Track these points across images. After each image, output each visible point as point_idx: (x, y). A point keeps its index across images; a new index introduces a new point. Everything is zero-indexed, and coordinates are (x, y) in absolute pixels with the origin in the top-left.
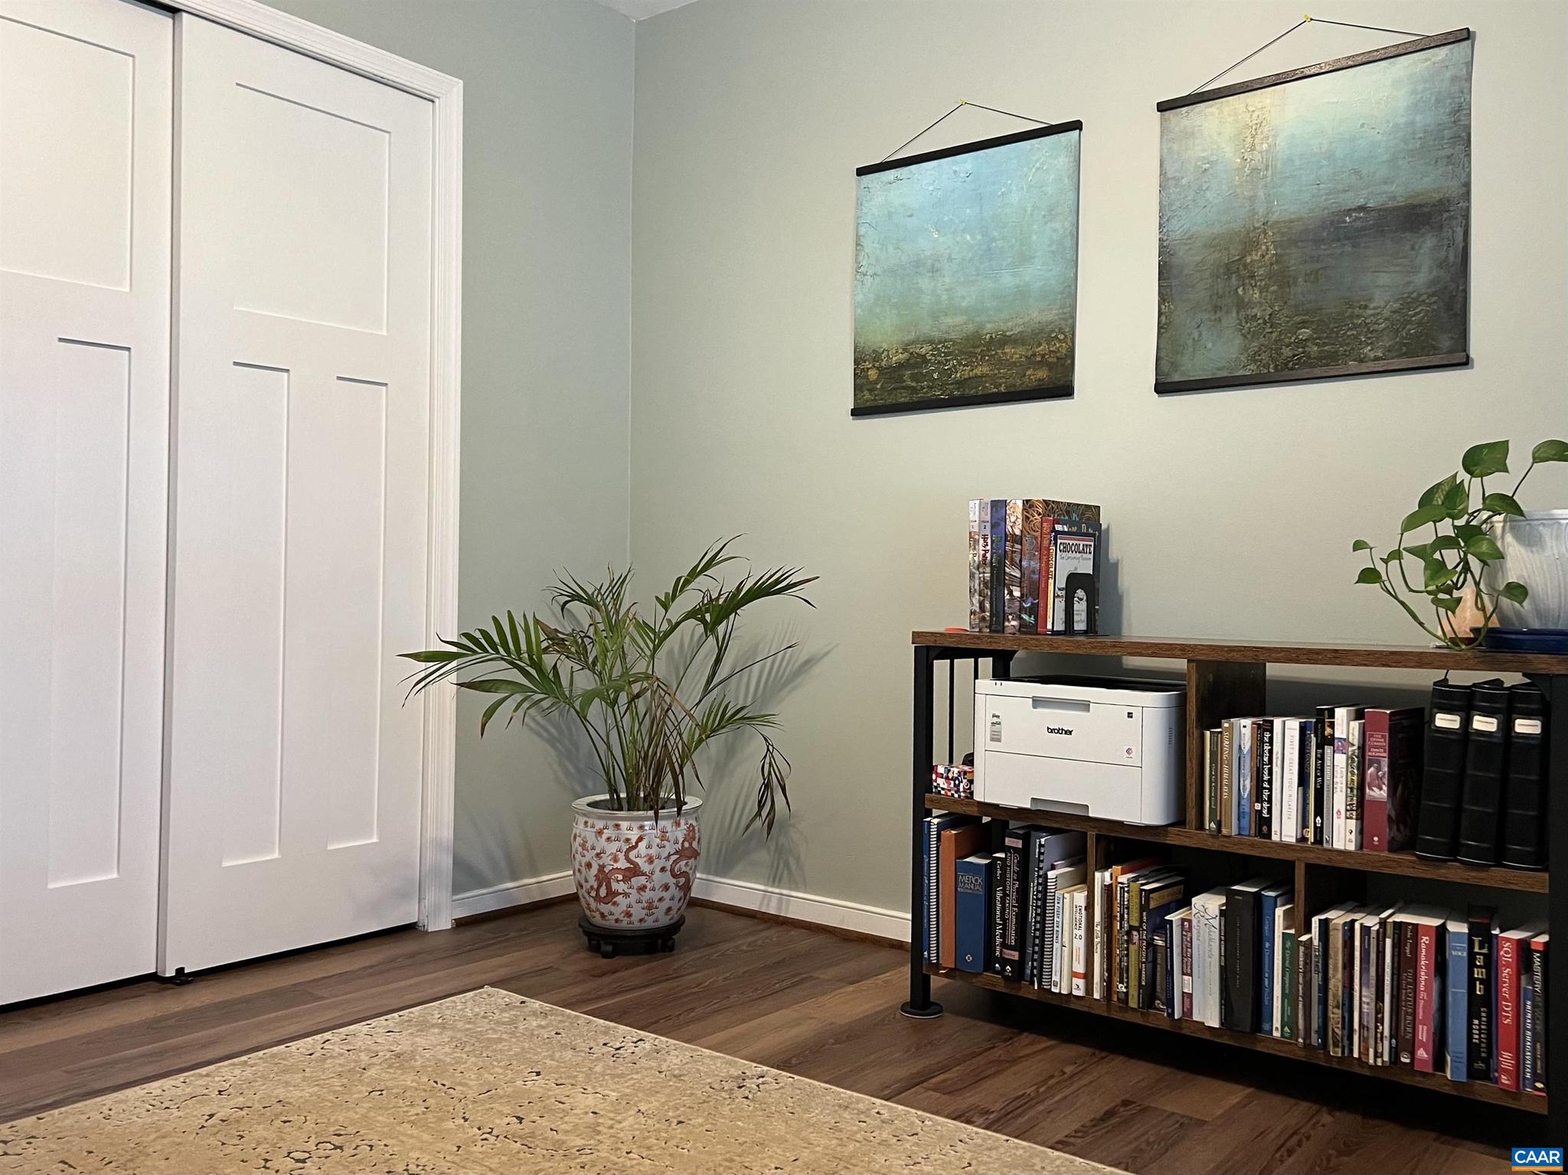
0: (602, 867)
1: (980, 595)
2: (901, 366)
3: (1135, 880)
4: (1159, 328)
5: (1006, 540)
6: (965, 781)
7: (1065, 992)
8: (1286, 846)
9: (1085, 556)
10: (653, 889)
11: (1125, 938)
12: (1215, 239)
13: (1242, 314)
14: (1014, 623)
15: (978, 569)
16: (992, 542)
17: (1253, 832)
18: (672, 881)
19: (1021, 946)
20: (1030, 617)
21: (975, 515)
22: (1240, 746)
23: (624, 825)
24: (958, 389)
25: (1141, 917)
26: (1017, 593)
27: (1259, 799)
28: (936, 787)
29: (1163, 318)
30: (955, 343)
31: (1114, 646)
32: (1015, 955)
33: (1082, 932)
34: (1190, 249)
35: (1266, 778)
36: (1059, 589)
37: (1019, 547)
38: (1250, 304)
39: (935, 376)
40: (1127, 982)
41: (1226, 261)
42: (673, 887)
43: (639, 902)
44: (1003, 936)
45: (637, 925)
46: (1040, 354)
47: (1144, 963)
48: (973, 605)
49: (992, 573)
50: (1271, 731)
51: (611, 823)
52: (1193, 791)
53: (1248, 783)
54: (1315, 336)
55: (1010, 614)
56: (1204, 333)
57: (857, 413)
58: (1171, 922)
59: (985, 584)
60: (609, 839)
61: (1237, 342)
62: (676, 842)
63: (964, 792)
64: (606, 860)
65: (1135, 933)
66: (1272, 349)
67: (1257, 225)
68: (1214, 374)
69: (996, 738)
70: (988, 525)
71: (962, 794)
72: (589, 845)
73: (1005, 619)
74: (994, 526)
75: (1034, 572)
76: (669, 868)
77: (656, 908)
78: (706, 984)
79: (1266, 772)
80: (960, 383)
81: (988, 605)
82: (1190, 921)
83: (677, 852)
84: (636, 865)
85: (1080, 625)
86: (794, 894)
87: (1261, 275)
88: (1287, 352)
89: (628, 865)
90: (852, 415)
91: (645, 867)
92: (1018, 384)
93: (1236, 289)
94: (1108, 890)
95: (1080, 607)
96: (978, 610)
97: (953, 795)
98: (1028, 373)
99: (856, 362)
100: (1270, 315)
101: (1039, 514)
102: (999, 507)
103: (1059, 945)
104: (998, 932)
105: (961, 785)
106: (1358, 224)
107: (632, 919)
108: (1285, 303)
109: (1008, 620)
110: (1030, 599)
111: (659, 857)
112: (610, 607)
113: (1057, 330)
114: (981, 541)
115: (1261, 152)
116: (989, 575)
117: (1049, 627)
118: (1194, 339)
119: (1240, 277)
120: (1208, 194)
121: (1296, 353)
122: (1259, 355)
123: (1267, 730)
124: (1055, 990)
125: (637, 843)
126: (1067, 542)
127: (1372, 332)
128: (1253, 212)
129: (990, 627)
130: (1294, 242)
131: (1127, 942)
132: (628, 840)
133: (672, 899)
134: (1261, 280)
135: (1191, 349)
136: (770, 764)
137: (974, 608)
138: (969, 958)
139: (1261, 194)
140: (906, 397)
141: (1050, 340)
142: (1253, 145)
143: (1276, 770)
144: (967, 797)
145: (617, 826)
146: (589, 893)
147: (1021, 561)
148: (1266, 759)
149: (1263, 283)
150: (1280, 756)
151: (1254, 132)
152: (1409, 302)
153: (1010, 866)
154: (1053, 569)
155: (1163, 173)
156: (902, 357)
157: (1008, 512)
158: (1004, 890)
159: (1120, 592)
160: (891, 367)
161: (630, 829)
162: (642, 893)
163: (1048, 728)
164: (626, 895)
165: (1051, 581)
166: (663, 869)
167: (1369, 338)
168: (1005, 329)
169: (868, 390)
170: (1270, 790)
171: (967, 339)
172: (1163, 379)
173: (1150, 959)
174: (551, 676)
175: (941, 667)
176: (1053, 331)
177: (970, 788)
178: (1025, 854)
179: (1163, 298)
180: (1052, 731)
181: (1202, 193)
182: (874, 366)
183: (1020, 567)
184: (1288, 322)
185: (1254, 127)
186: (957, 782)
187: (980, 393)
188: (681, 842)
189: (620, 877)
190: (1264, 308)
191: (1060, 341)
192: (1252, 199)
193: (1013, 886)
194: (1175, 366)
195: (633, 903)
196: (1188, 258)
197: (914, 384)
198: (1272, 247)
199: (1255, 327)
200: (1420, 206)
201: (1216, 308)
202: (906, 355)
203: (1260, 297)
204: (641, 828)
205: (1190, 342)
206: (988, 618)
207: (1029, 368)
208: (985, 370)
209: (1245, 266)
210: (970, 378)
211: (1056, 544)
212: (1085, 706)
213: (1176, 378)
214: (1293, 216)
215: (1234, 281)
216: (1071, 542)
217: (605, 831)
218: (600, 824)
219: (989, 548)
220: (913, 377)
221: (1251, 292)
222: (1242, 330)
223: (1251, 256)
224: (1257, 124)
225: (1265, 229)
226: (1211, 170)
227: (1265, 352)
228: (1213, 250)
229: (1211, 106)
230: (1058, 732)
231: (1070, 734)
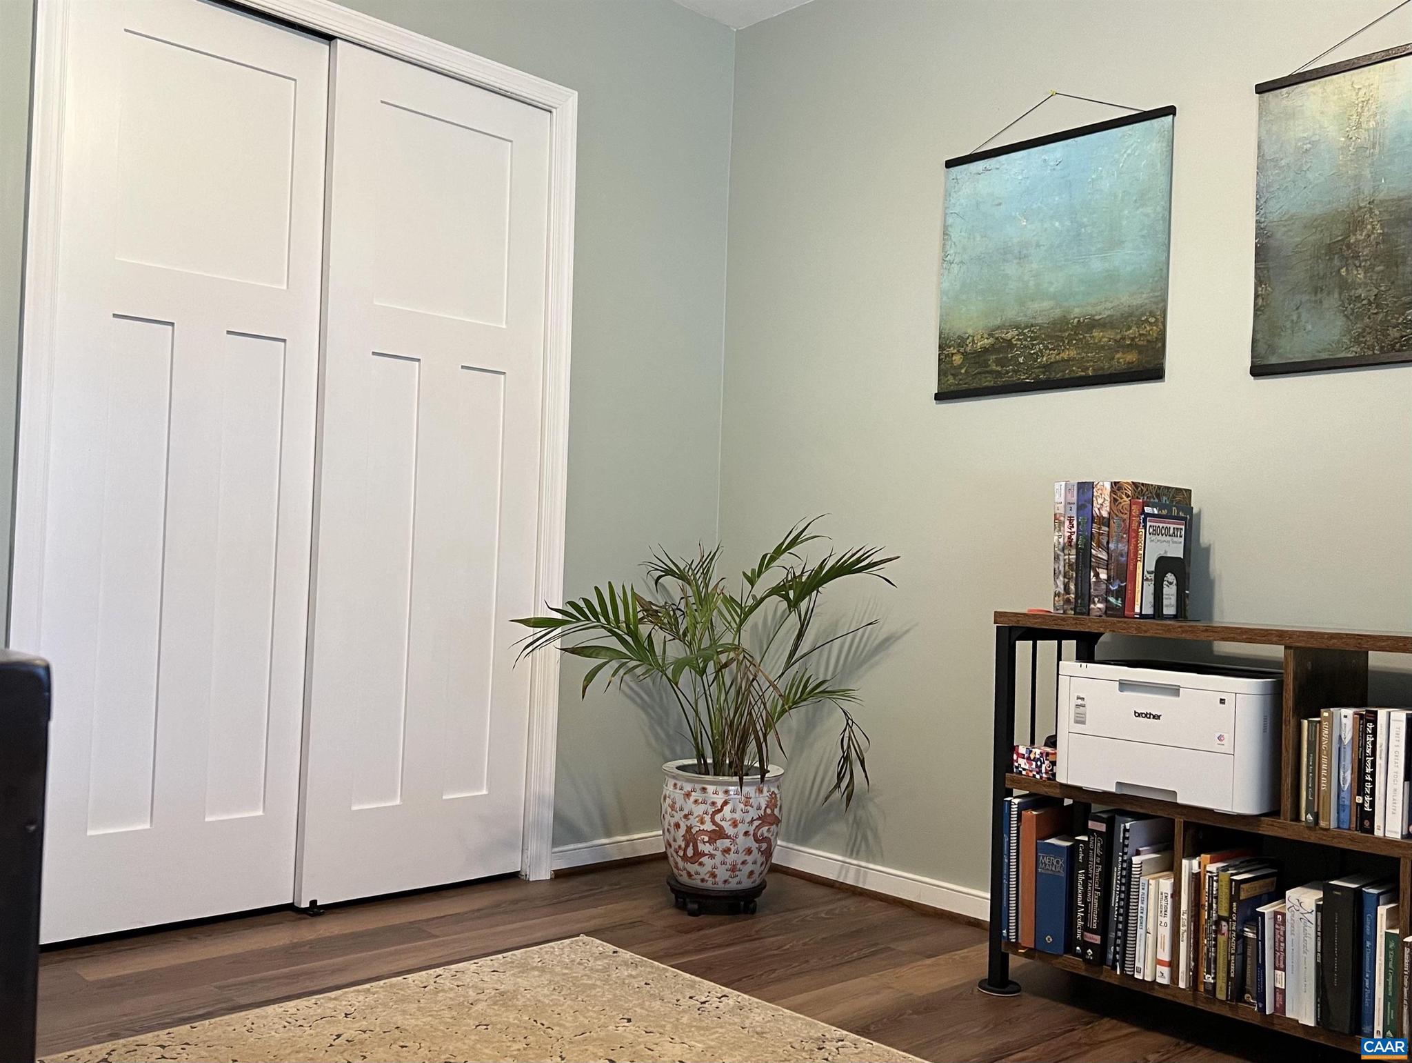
0: (689, 828)
1: (1065, 577)
2: (985, 350)
3: (1225, 869)
4: (1255, 310)
5: (1093, 522)
6: (1047, 762)
7: (1148, 979)
8: (1391, 842)
9: (1175, 539)
10: (737, 852)
11: (1214, 927)
12: (1316, 220)
13: (1345, 294)
14: (1100, 605)
15: (1063, 550)
16: (1078, 524)
17: (1353, 826)
18: (754, 845)
19: (1103, 930)
20: (1117, 599)
21: (1061, 497)
22: (1340, 736)
23: (711, 788)
24: (1044, 373)
25: (1231, 907)
26: (1103, 576)
27: (1361, 791)
28: (1017, 768)
29: (1260, 301)
30: (1041, 327)
31: (1207, 630)
32: (1097, 939)
33: (1168, 920)
34: (1289, 230)
35: (1369, 770)
36: (1148, 572)
37: (1107, 529)
38: (1354, 285)
39: (1021, 360)
40: (1215, 973)
41: (1328, 242)
42: (755, 851)
43: (724, 863)
44: (1085, 919)
45: (721, 886)
46: (1130, 338)
47: (1233, 954)
48: (1057, 586)
49: (1077, 554)
50: (1375, 722)
51: (698, 786)
52: (1289, 781)
53: (1348, 775)
55: (1096, 596)
56: (1304, 316)
57: (940, 397)
58: (1263, 914)
59: (1070, 565)
60: (696, 801)
61: (1339, 323)
62: (759, 808)
63: (1046, 773)
64: (693, 821)
65: (1224, 923)
66: (1377, 331)
67: (1362, 205)
68: (1314, 356)
69: (1080, 720)
70: (1074, 507)
71: (1044, 775)
72: (678, 806)
73: (1091, 601)
74: (1080, 508)
75: (1122, 556)
76: (752, 833)
77: (740, 870)
78: (788, 947)
79: (1369, 764)
80: (1047, 367)
81: (1072, 587)
82: (1283, 915)
83: (759, 818)
84: (721, 827)
85: (1169, 609)
86: (871, 866)
87: (1366, 255)
88: (1394, 333)
89: (714, 827)
90: (935, 399)
91: (730, 831)
92: (1107, 367)
93: (1339, 270)
94: (1196, 879)
95: (1170, 592)
96: (1062, 592)
97: (1034, 776)
98: (1118, 356)
99: (941, 348)
100: (1375, 295)
101: (1128, 496)
102: (1086, 489)
103: (1143, 931)
104: (1080, 915)
105: (1044, 766)
107: (717, 879)
108: (1393, 283)
109: (1094, 603)
110: (1117, 582)
111: (743, 822)
112: (699, 582)
113: (1148, 314)
114: (1067, 523)
115: (1368, 130)
116: (1074, 557)
117: (1137, 610)
118: (1292, 321)
119: (1342, 257)
120: (1310, 175)
121: (1405, 334)
122: (1364, 337)
123: (1370, 721)
124: (1137, 976)
125: (722, 807)
126: (1157, 525)
128: (1359, 190)
129: (1074, 609)
130: (1401, 221)
131: (1216, 932)
132: (713, 804)
133: (755, 863)
134: (1366, 261)
135: (1289, 331)
136: (850, 738)
137: (1058, 590)
138: (1049, 939)
139: (1367, 173)
140: (991, 381)
141: (1140, 324)
142: (1359, 123)
143: (1380, 762)
144: (1049, 779)
145: (704, 789)
146: (677, 852)
147: (1108, 543)
148: (1369, 751)
149: (1368, 262)
150: (1384, 747)
151: (1359, 110)
153: (1093, 850)
154: (1142, 552)
155: (1261, 155)
156: (987, 342)
157: (1095, 494)
158: (1086, 874)
159: (1212, 577)
160: (976, 352)
161: (716, 793)
162: (727, 855)
163: (1135, 712)
164: (712, 856)
165: (1140, 565)
166: (746, 833)
168: (1094, 313)
169: (952, 375)
170: (1373, 783)
171: (1054, 323)
172: (1259, 362)
173: (1240, 951)
174: (646, 644)
175: (1023, 648)
176: (1143, 314)
177: (1052, 770)
178: (1109, 838)
179: (1259, 280)
180: (1140, 715)
181: (1303, 173)
182: (958, 351)
183: (1107, 549)
184: (1396, 302)
185: (1360, 105)
186: (1039, 763)
187: (1067, 376)
188: (763, 808)
189: (706, 839)
190: (1369, 288)
191: (1151, 324)
192: (1357, 178)
193: (1096, 870)
194: (1272, 349)
195: (718, 864)
196: (1286, 239)
197: (999, 368)
198: (1378, 227)
199: (1359, 308)
201: (1317, 290)
202: (991, 340)
203: (1365, 277)
204: (727, 792)
205: (1288, 324)
206: (1073, 600)
207: (1118, 352)
208: (1073, 353)
209: (1349, 246)
210: (1057, 362)
211: (1145, 527)
212: (1175, 691)
213: (1273, 360)
214: (1401, 195)
215: (1337, 262)
216: (1161, 525)
217: (693, 793)
218: (688, 787)
219: (1074, 529)
220: (999, 362)
221: (1355, 273)
222: (1344, 311)
223: (1355, 235)
224: (1363, 101)
225: (1371, 208)
226: (1312, 150)
227: (1370, 333)
228: (1314, 230)
229: (1314, 85)
230: (1146, 716)
231: (1159, 717)
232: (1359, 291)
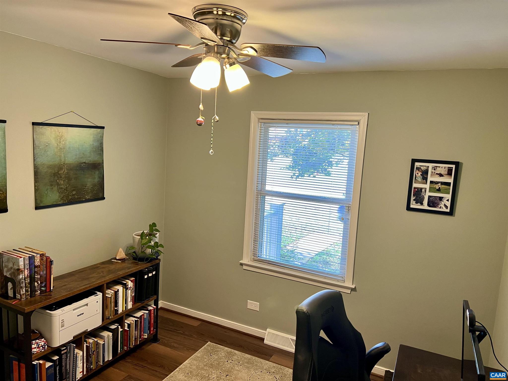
1: (26, 288)
5: (35, 268)
7: (79, 379)
12: (50, 166)
13: (59, 187)
14: (39, 292)
15: (25, 279)
16: (30, 270)
17: (115, 315)
20: (44, 288)
21: (22, 263)
26: (39, 283)
27: (116, 307)
29: (36, 188)
33: (81, 361)
34: (43, 168)
38: (60, 185)
41: (54, 172)
48: (23, 292)
54: (76, 193)
55: (38, 290)
56: (49, 192)
59: (27, 284)
61: (58, 194)
65: (94, 352)
67: (62, 164)
69: (63, 326)
70: (28, 265)
75: (45, 275)
87: (63, 177)
88: (70, 197)
93: (57, 181)
96: (25, 293)
100: (66, 188)
101: (45, 257)
102: (31, 258)
106: (84, 166)
108: (70, 185)
109: (37, 292)
110: (44, 283)
114: (25, 271)
115: (62, 144)
118: (46, 194)
119: (58, 177)
120: (48, 153)
121: (72, 197)
122: (64, 198)
123: (118, 292)
127: (87, 192)
128: (61, 160)
129: (30, 296)
130: (71, 169)
134: (63, 178)
135: (45, 197)
139: (63, 155)
142: (60, 142)
149: (64, 179)
151: (60, 138)
152: (94, 185)
155: (35, 144)
157: (35, 259)
167: (87, 194)
172: (37, 205)
179: (36, 181)
180: (79, 316)
183: (40, 274)
184: (70, 190)
185: (60, 137)
190: (64, 186)
191: (1, 194)
192: (60, 156)
194: (41, 202)
196: (43, 170)
198: (66, 170)
199: (62, 191)
200: (95, 164)
201: (51, 185)
203: (63, 183)
206: (29, 294)
209: (59, 174)
213: (42, 205)
214: (71, 163)
215: (56, 178)
219: (28, 272)
221: (61, 181)
222: (58, 191)
223: (60, 172)
224: (61, 136)
225: (64, 165)
226: (48, 146)
227: (65, 197)
228: (50, 169)
229: (49, 128)
230: (80, 315)
231: (83, 313)
232: (62, 186)
